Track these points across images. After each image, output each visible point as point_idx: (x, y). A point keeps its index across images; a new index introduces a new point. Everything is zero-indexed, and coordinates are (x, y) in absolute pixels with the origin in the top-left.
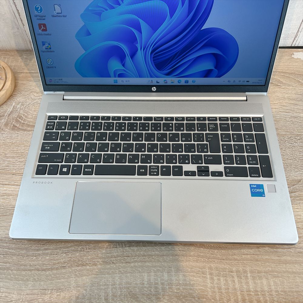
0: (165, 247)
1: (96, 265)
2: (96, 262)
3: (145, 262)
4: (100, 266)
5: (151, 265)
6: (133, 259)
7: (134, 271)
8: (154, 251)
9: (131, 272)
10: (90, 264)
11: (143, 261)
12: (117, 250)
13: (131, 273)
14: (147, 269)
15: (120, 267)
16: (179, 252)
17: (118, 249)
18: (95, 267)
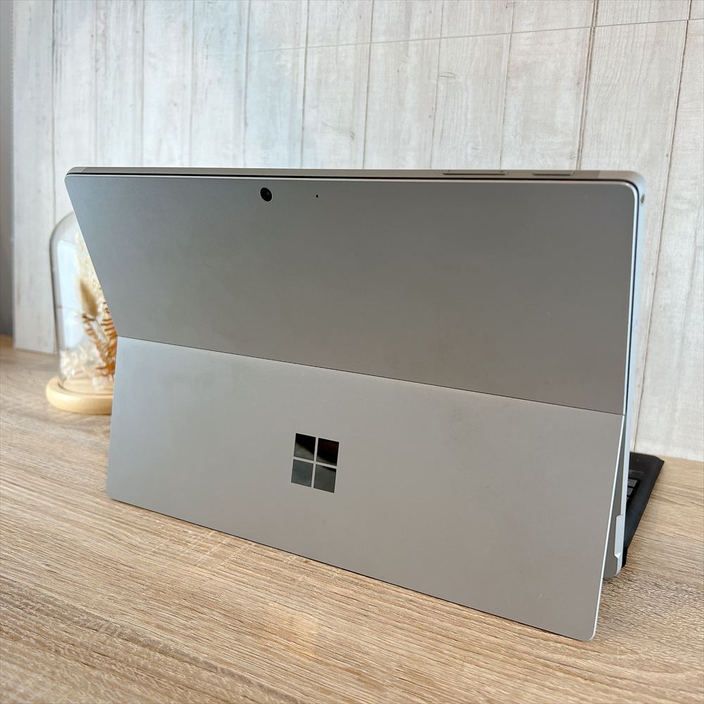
0: (213, 674)
1: (16, 639)
2: (22, 637)
3: (133, 681)
4: (22, 645)
5: (139, 692)
6: (111, 664)
7: (86, 687)
8: (174, 671)
9: (78, 685)
10: (7, 633)
11: (127, 677)
12: (92, 636)
13: (74, 686)
14: (121, 696)
15: (62, 666)
16: (241, 698)
17: (97, 634)
18: (10, 643)
